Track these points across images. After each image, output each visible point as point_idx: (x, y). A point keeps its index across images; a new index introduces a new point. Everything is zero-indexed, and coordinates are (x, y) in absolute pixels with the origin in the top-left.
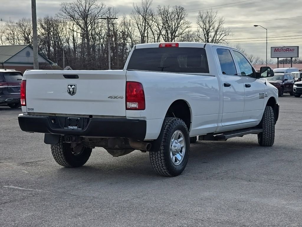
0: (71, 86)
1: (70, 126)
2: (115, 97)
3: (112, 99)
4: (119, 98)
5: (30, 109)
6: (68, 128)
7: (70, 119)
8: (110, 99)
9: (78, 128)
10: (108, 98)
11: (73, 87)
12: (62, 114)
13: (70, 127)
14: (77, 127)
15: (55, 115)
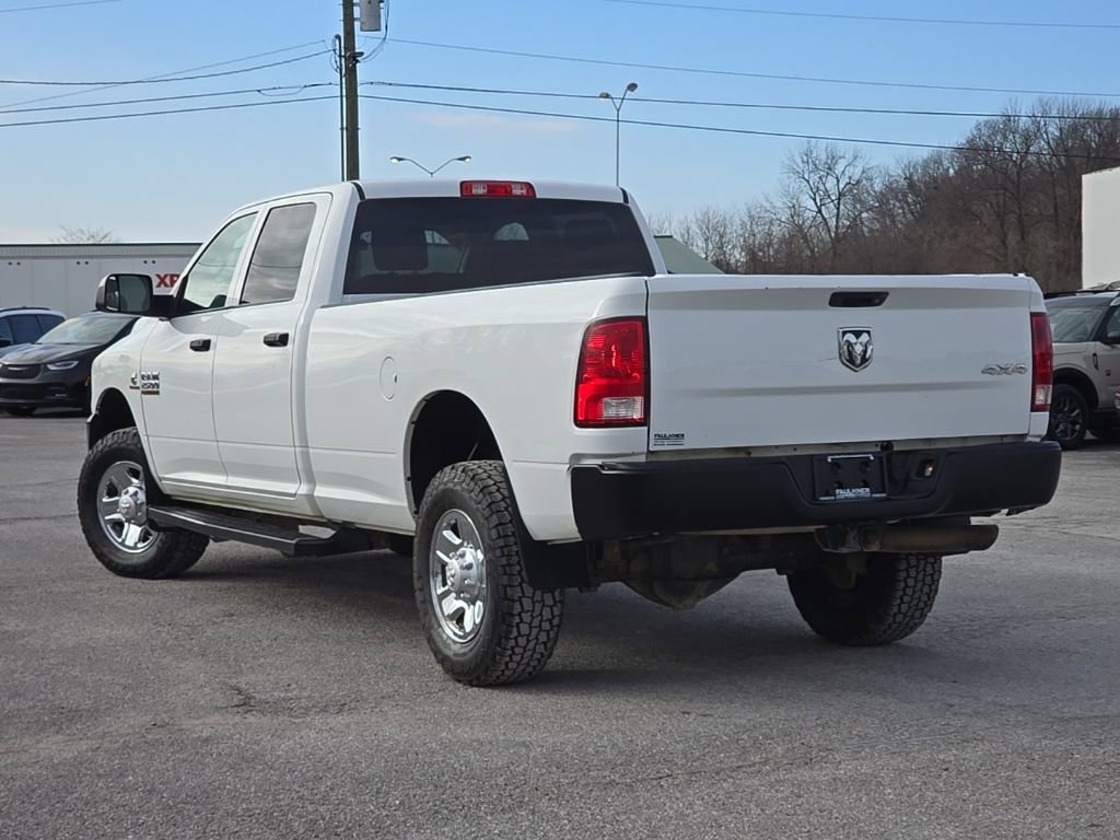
0: (858, 334)
1: (841, 487)
2: (1004, 370)
3: (995, 378)
4: (1013, 371)
5: (665, 437)
6: (835, 495)
7: (836, 463)
8: (987, 377)
9: (872, 492)
10: (983, 372)
11: (864, 338)
12: (777, 447)
13: (842, 494)
14: (868, 490)
15: (750, 453)
